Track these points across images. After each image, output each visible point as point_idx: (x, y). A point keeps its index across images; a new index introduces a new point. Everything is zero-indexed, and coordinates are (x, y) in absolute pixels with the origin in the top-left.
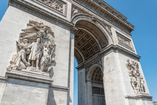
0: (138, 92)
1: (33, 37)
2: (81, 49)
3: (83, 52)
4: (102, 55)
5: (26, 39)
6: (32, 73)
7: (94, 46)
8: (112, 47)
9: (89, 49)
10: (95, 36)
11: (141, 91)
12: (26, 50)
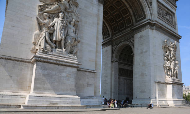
0: (169, 78)
1: (55, 11)
2: (108, 19)
3: (111, 24)
4: (134, 31)
5: (46, 14)
6: (59, 56)
7: (126, 17)
8: (149, 22)
9: (119, 21)
10: (129, 4)
11: (173, 77)
12: (49, 28)
